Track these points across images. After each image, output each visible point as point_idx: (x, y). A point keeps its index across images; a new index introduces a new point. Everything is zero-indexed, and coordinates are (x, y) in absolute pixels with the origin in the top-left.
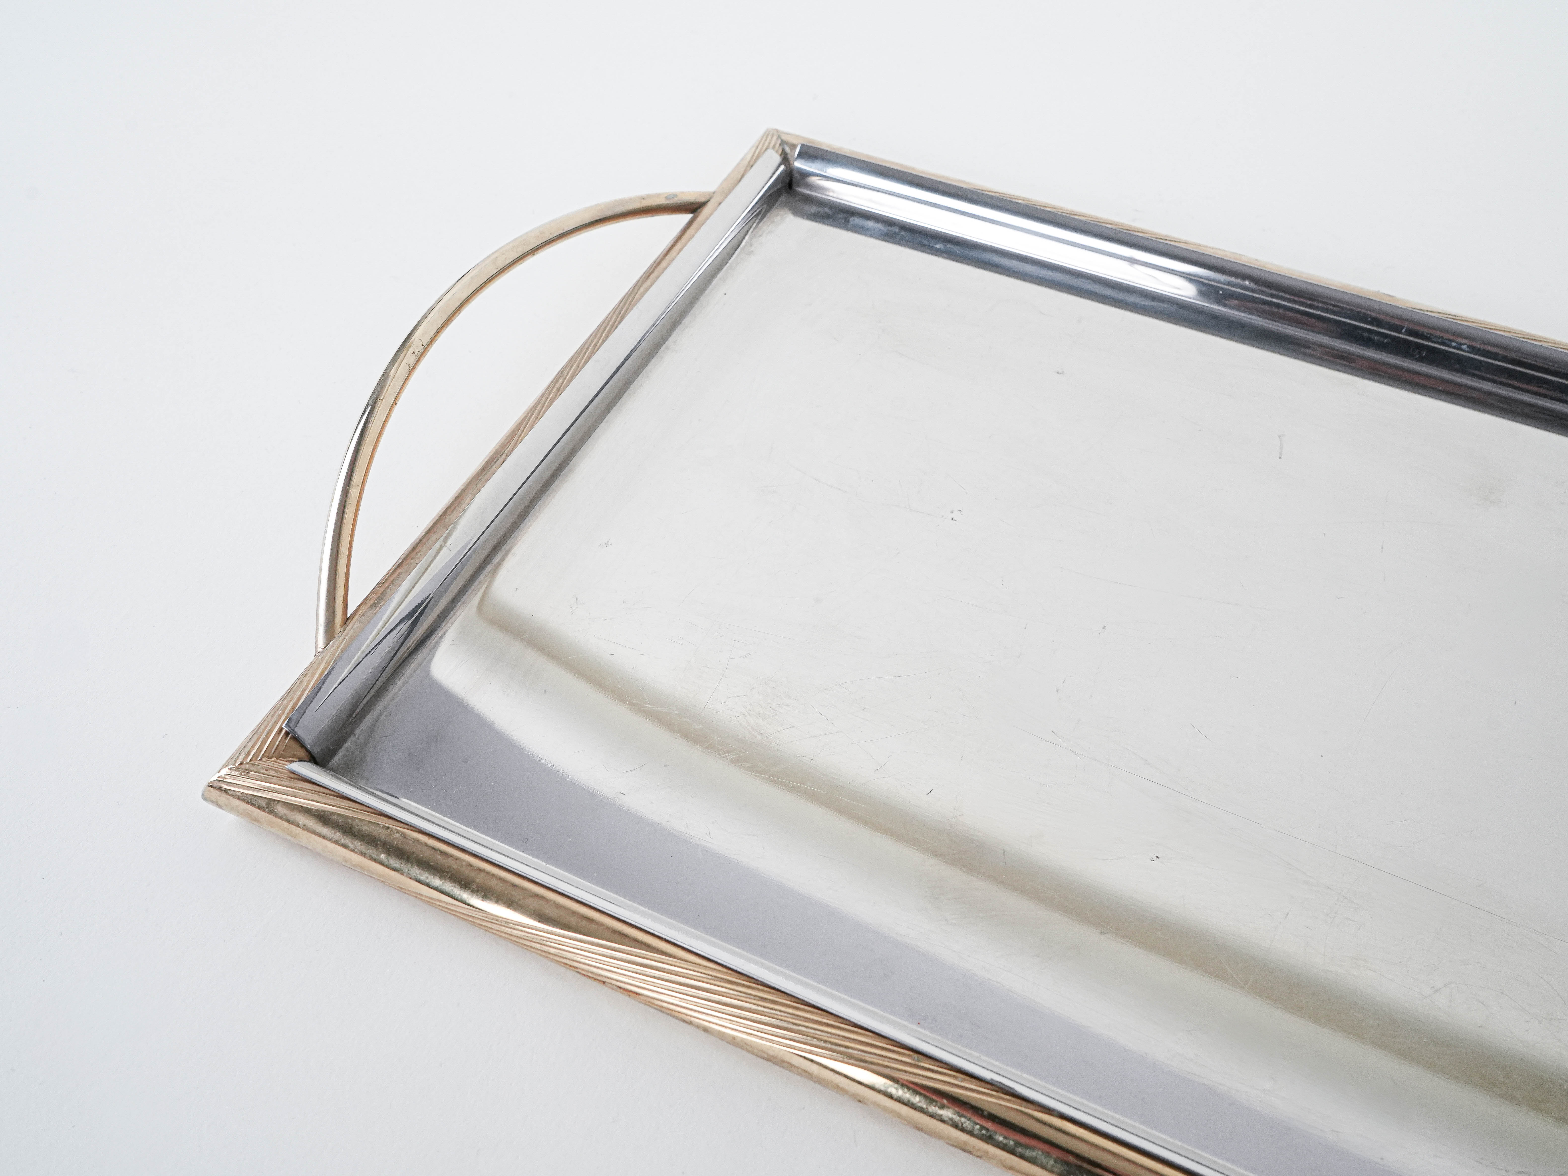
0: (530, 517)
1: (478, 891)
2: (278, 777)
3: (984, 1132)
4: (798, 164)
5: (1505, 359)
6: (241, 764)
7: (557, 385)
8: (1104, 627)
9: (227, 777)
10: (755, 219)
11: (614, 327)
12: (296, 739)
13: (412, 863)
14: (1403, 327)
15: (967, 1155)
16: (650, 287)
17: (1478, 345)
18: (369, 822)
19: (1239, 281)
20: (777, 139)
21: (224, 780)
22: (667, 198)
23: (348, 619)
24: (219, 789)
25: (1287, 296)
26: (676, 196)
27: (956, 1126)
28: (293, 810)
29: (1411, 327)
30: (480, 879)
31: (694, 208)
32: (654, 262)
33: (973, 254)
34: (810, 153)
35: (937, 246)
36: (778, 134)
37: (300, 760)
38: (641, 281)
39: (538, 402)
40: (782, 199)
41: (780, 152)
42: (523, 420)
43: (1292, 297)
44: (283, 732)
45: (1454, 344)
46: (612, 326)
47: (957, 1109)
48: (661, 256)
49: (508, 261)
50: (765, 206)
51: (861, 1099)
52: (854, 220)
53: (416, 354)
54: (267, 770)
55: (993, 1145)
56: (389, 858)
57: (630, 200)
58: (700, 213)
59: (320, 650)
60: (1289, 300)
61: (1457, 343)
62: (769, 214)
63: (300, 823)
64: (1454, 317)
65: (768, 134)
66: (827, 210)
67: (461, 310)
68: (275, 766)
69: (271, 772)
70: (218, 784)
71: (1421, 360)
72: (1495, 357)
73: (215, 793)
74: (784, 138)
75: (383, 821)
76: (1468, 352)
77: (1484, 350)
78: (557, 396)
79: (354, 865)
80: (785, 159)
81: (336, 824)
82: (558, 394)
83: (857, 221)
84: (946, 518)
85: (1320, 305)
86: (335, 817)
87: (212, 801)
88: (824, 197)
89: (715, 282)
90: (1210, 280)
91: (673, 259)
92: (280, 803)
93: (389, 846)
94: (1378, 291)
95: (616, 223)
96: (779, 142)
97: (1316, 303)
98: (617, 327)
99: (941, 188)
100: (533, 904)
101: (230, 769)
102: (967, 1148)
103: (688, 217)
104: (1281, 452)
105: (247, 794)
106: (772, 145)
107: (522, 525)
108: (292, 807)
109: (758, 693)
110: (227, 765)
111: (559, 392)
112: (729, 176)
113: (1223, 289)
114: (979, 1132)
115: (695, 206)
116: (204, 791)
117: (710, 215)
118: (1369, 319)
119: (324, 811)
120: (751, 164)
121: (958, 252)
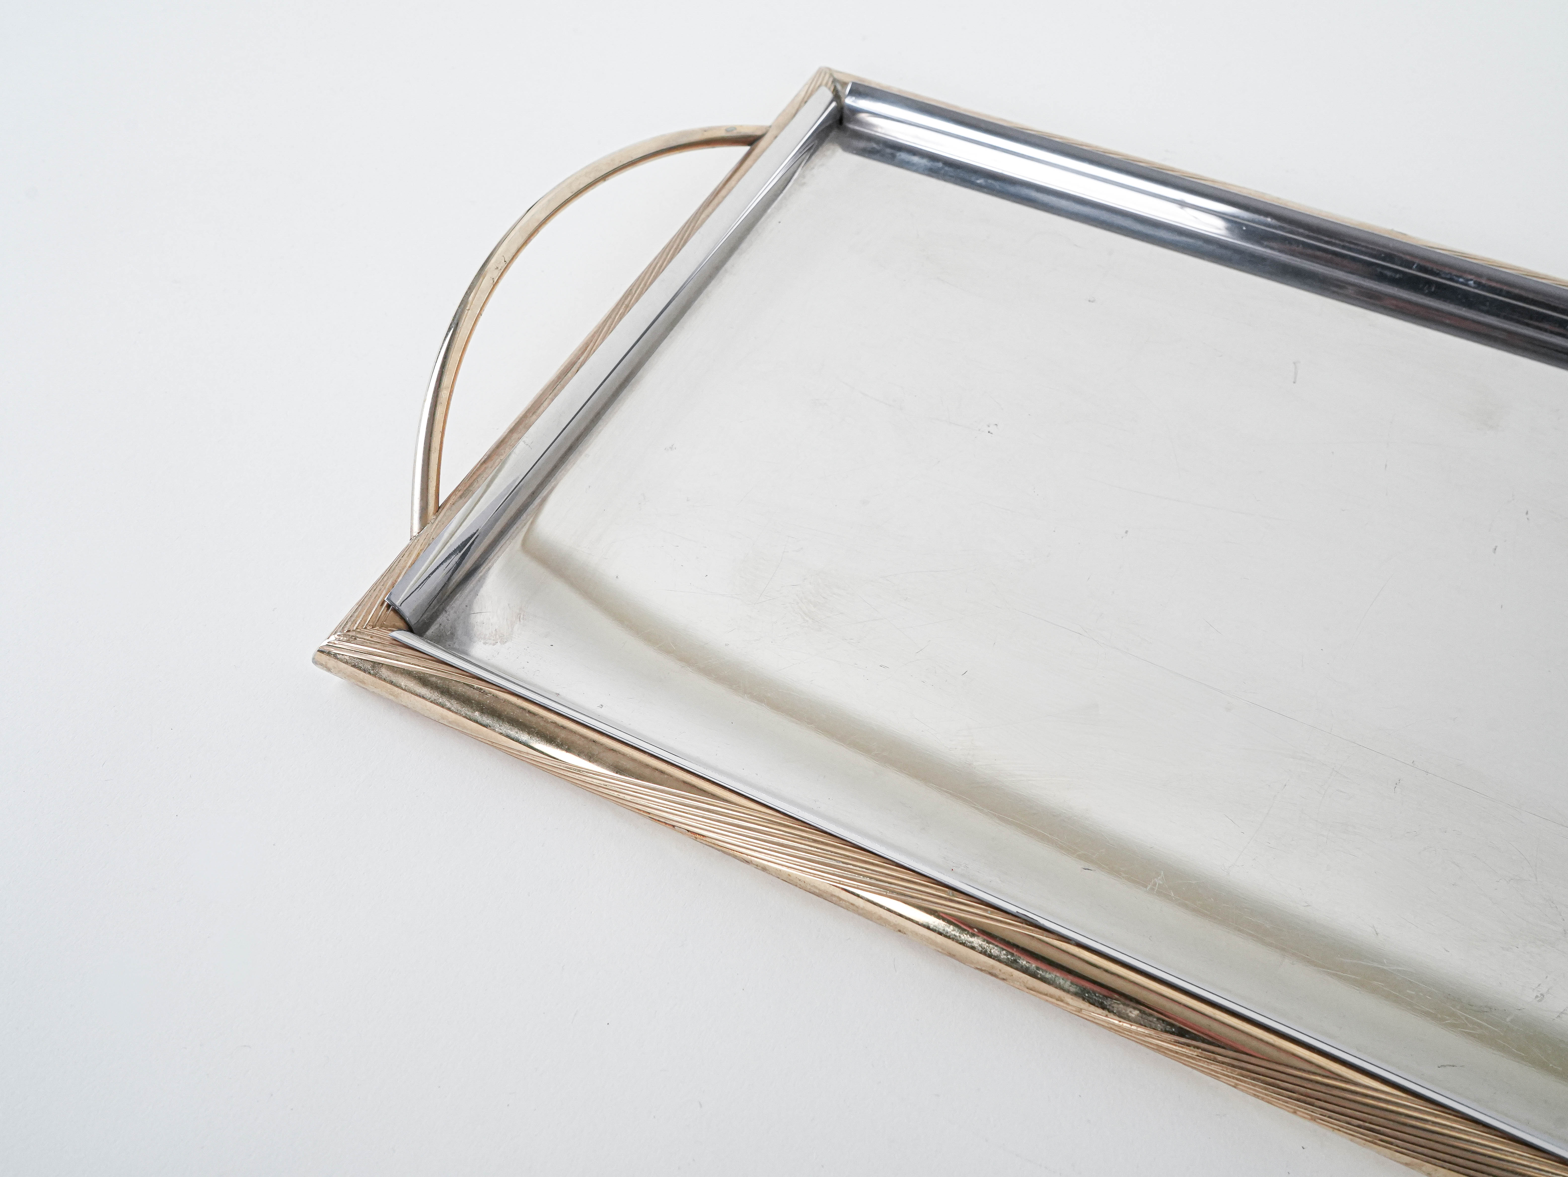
0: (600, 423)
1: (562, 745)
2: (381, 643)
3: (1009, 957)
4: (850, 101)
5: (1509, 295)
6: (348, 631)
7: (626, 302)
8: (1126, 532)
9: (336, 642)
10: (806, 153)
11: (678, 250)
12: (397, 611)
13: (503, 720)
14: (1414, 263)
15: (993, 978)
16: (711, 213)
17: (1484, 281)
18: (464, 683)
20: (829, 77)
21: (334, 645)
22: (727, 131)
23: (439, 508)
24: (329, 653)
25: (1307, 232)
26: (735, 129)
27: (984, 953)
28: (396, 672)
29: (1422, 263)
30: (563, 734)
31: (751, 140)
32: (716, 189)
33: (1012, 189)
34: (860, 90)
35: (978, 181)
36: (830, 72)
37: (400, 629)
38: (701, 208)
39: (609, 317)
40: (833, 134)
41: (832, 88)
42: (595, 333)
43: (1311, 234)
44: (385, 604)
45: (1461, 280)
46: (676, 249)
47: (985, 937)
48: (721, 185)
49: (582, 186)
50: (816, 142)
51: (901, 930)
52: (900, 155)
53: (499, 269)
54: (371, 637)
55: (1017, 969)
56: (483, 715)
57: (693, 132)
58: (756, 146)
59: (415, 534)
60: (1308, 237)
61: (1464, 278)
62: (820, 149)
63: (402, 684)
64: (1462, 255)
65: (821, 72)
66: (875, 145)
67: (539, 230)
68: (379, 634)
69: (375, 639)
70: (327, 649)
71: (1431, 295)
72: (1499, 292)
73: (324, 658)
74: (836, 76)
75: (477, 684)
76: (1474, 288)
77: (1490, 286)
78: (626, 312)
79: (449, 721)
80: (837, 97)
81: (435, 685)
82: (627, 310)
83: (903, 156)
84: (983, 431)
85: (1337, 242)
86: (434, 679)
87: (321, 664)
88: (873, 133)
89: (769, 211)
90: (1234, 217)
91: (733, 188)
92: (384, 666)
93: (483, 704)
94: (1392, 230)
95: (680, 153)
96: (831, 80)
97: (1333, 241)
98: (680, 249)
99: (983, 125)
100: (610, 757)
101: (339, 635)
102: (994, 971)
103: (745, 149)
104: (1295, 378)
105: (354, 658)
106: (824, 82)
107: (594, 429)
108: (396, 669)
109: (810, 583)
110: (336, 633)
111: (628, 308)
112: (784, 111)
113: (1246, 226)
114: (1005, 957)
115: (752, 139)
116: (315, 655)
117: (767, 147)
118: (1383, 255)
119: (424, 674)
120: (805, 99)
121: (998, 187)
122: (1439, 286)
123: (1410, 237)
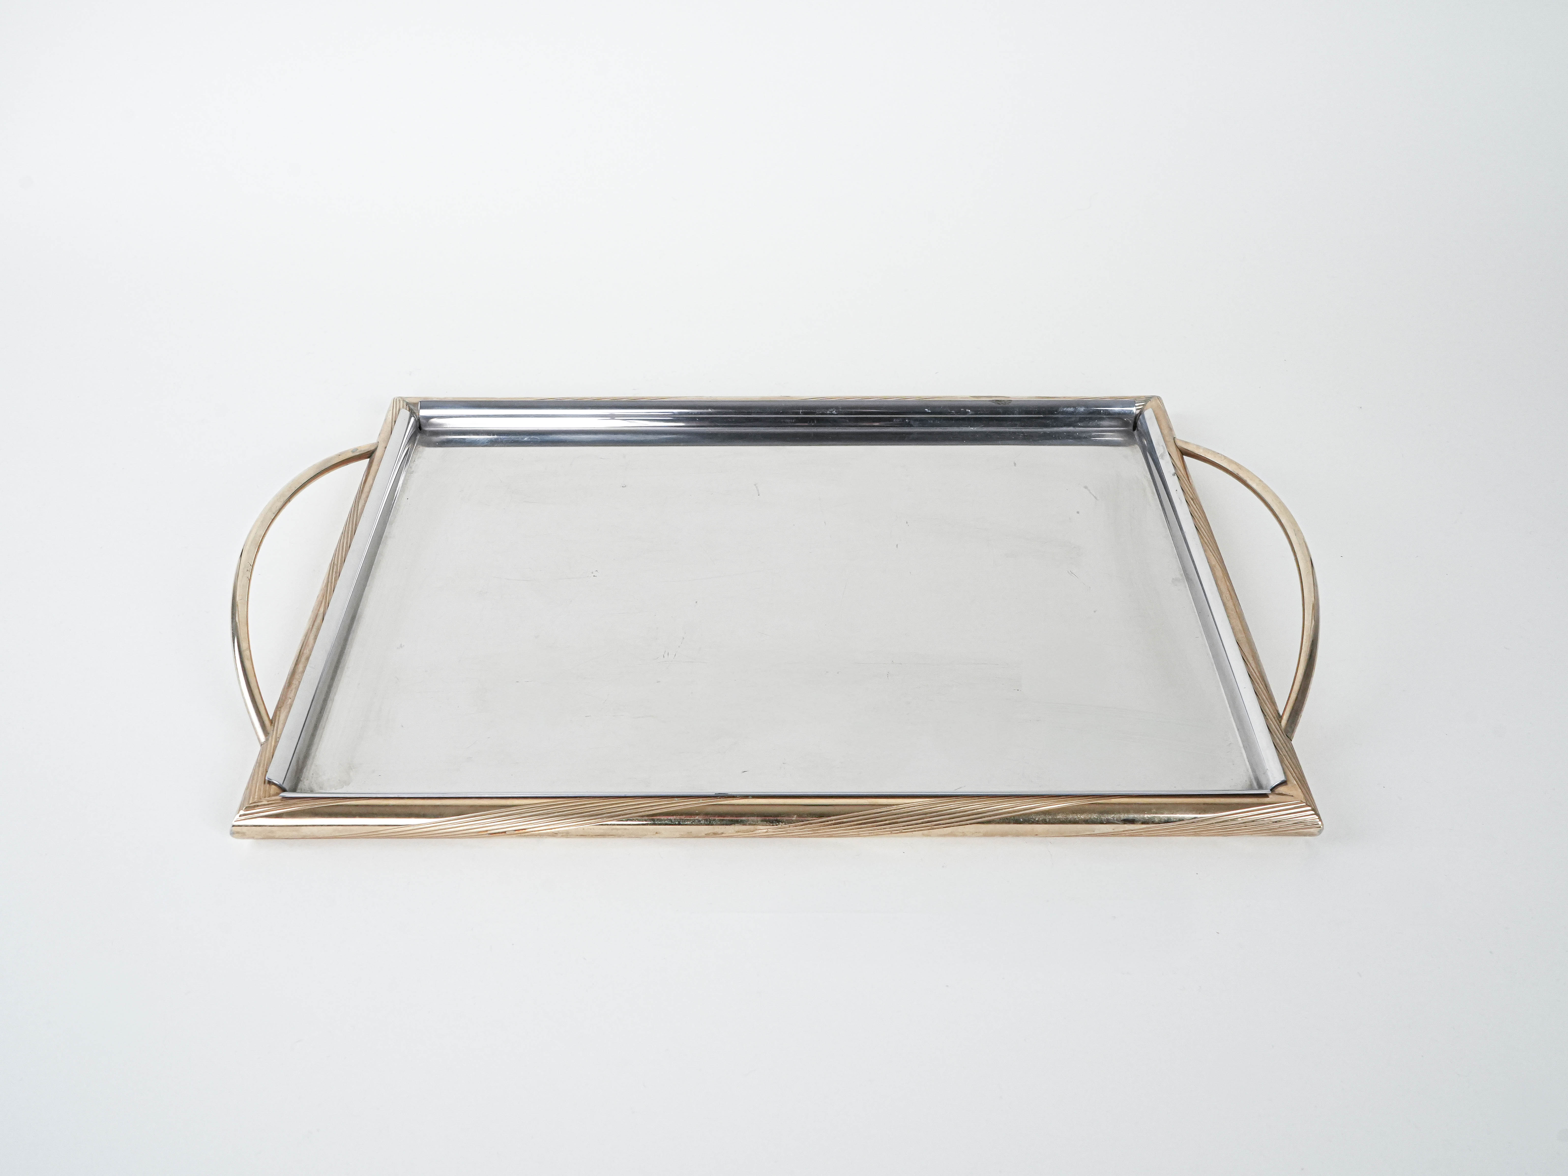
2: (276, 803)
4: (424, 413)
5: (857, 413)
6: (252, 805)
7: (335, 570)
8: (696, 602)
11: (354, 530)
12: (274, 784)
14: (799, 411)
16: (365, 504)
17: (842, 410)
19: (705, 411)
20: (403, 403)
22: (353, 452)
23: (272, 721)
25: (732, 411)
26: (357, 449)
29: (804, 410)
31: (369, 455)
32: (361, 489)
33: (549, 438)
34: (426, 405)
36: (402, 399)
38: (356, 503)
39: (327, 582)
40: (418, 439)
41: (408, 408)
44: (264, 783)
45: (829, 413)
46: (351, 534)
48: (363, 485)
52: (468, 438)
53: (249, 571)
54: (268, 802)
57: (333, 457)
58: (374, 457)
59: (263, 740)
61: (830, 411)
62: (414, 451)
64: (824, 399)
65: (395, 401)
66: (448, 437)
68: (270, 799)
69: (270, 802)
70: (236, 822)
72: (853, 413)
73: (238, 829)
74: (407, 400)
76: (838, 415)
78: (338, 575)
80: (412, 413)
83: (470, 438)
88: (443, 429)
89: (398, 494)
96: (405, 403)
98: (354, 534)
99: (516, 405)
101: (243, 810)
102: (715, 832)
103: (368, 460)
106: (401, 406)
111: (338, 573)
112: (383, 431)
115: (369, 453)
117: (381, 456)
120: (393, 420)
121: (539, 439)
122: (818, 419)
123: (792, 397)
